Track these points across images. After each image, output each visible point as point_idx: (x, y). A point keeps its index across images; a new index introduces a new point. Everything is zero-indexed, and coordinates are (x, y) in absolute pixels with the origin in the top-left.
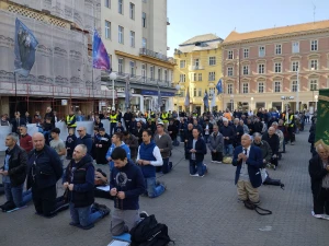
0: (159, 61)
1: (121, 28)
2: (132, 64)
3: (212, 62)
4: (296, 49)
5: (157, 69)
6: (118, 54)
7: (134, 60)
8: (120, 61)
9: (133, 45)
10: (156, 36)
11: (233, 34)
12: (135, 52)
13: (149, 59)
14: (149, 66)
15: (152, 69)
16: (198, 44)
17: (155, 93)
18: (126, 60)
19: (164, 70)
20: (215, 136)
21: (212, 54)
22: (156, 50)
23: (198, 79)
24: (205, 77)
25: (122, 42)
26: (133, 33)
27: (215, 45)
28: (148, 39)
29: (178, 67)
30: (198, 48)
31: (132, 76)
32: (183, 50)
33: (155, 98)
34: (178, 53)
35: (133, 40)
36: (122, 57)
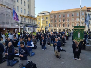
0: (33, 18)
1: (22, 8)
3: (47, 18)
5: (32, 20)
6: (21, 16)
7: (25, 18)
8: (21, 18)
9: (25, 13)
10: (32, 11)
12: (26, 15)
13: (30, 17)
14: (30, 19)
15: (31, 20)
16: (43, 14)
17: (32, 27)
18: (23, 17)
19: (34, 20)
20: (48, 38)
21: (47, 17)
22: (31, 15)
24: (45, 22)
25: (22, 12)
26: (25, 10)
27: (48, 14)
28: (29, 11)
29: (38, 20)
31: (25, 22)
32: (39, 15)
34: (38, 16)
35: (25, 12)
36: (22, 16)
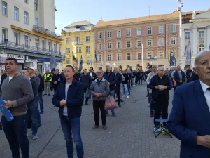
0: (49, 36)
1: (17, 9)
2: (26, 37)
3: (88, 40)
4: (139, 33)
5: (47, 42)
6: (14, 28)
7: (27, 35)
8: (16, 35)
9: (27, 23)
10: (46, 18)
11: (100, 22)
12: (29, 28)
13: (40, 33)
14: (41, 39)
15: (43, 42)
16: (78, 27)
17: (48, 60)
18: (21, 33)
19: (53, 43)
22: (46, 28)
23: (79, 51)
24: (84, 50)
25: (17, 19)
26: (27, 13)
28: (39, 18)
29: (64, 42)
30: (78, 30)
31: (27, 46)
32: (67, 31)
33: (47, 64)
34: (64, 32)
35: (27, 19)
36: (18, 31)
